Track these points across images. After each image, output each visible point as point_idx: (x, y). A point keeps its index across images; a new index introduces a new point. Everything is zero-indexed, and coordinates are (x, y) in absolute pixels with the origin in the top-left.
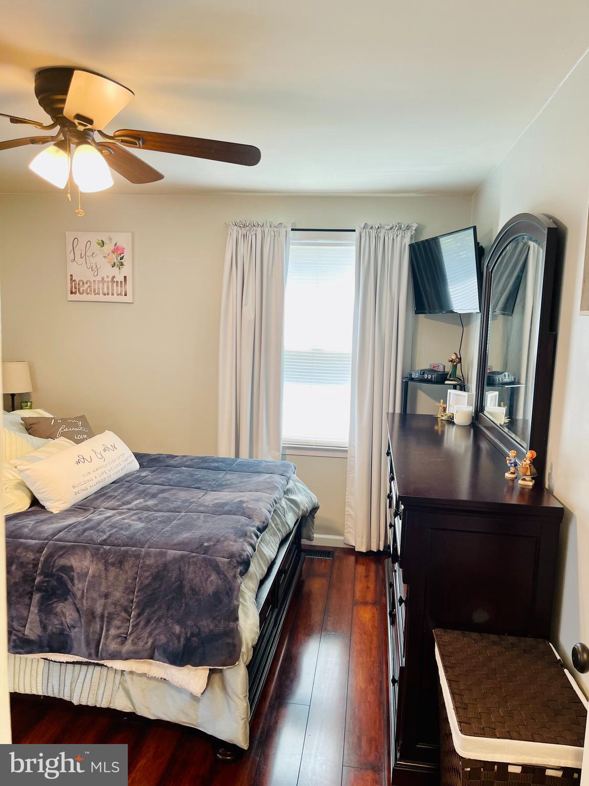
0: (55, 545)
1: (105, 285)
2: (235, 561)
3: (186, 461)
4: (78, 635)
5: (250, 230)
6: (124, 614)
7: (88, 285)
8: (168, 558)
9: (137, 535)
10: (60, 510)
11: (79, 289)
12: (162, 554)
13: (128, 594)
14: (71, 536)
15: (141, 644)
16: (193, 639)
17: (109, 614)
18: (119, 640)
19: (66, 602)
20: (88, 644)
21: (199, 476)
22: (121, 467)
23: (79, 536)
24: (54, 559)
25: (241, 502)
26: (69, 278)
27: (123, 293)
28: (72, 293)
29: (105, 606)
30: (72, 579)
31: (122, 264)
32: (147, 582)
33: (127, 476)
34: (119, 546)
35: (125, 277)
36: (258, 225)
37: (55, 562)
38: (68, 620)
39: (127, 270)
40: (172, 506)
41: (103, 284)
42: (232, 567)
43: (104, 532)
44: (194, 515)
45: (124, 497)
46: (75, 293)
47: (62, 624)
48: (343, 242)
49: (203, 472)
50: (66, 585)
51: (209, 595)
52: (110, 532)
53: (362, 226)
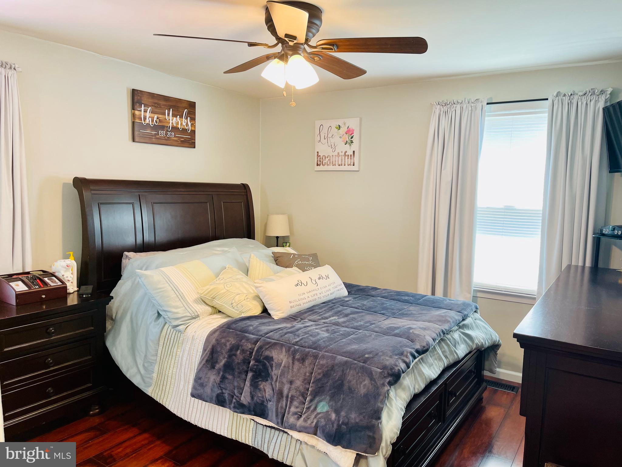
0: (264, 340)
1: (340, 158)
2: (386, 373)
3: (384, 293)
4: (271, 406)
5: (450, 108)
6: (301, 398)
7: (329, 159)
8: (336, 361)
9: (320, 341)
10: (279, 317)
11: (322, 162)
12: (334, 358)
13: (305, 384)
14: (276, 336)
15: (309, 422)
16: (343, 426)
17: (292, 396)
18: (296, 416)
19: (267, 382)
20: (277, 416)
21: (387, 305)
22: (331, 292)
23: (282, 336)
24: (262, 351)
25: (410, 328)
26: (316, 154)
27: (352, 164)
28: (318, 165)
29: (289, 390)
30: (272, 367)
31: (352, 142)
32: (319, 377)
33: (335, 299)
34: (305, 347)
35: (354, 152)
36: (458, 102)
37: (262, 352)
38: (267, 395)
39: (355, 146)
40: (356, 324)
41: (338, 157)
42: (383, 377)
43: (298, 336)
44: (368, 333)
45: (325, 314)
46: (320, 165)
47: (263, 397)
48: (536, 110)
49: (393, 302)
50: (268, 370)
51: (361, 395)
52: (303, 337)
53: (555, 94)
